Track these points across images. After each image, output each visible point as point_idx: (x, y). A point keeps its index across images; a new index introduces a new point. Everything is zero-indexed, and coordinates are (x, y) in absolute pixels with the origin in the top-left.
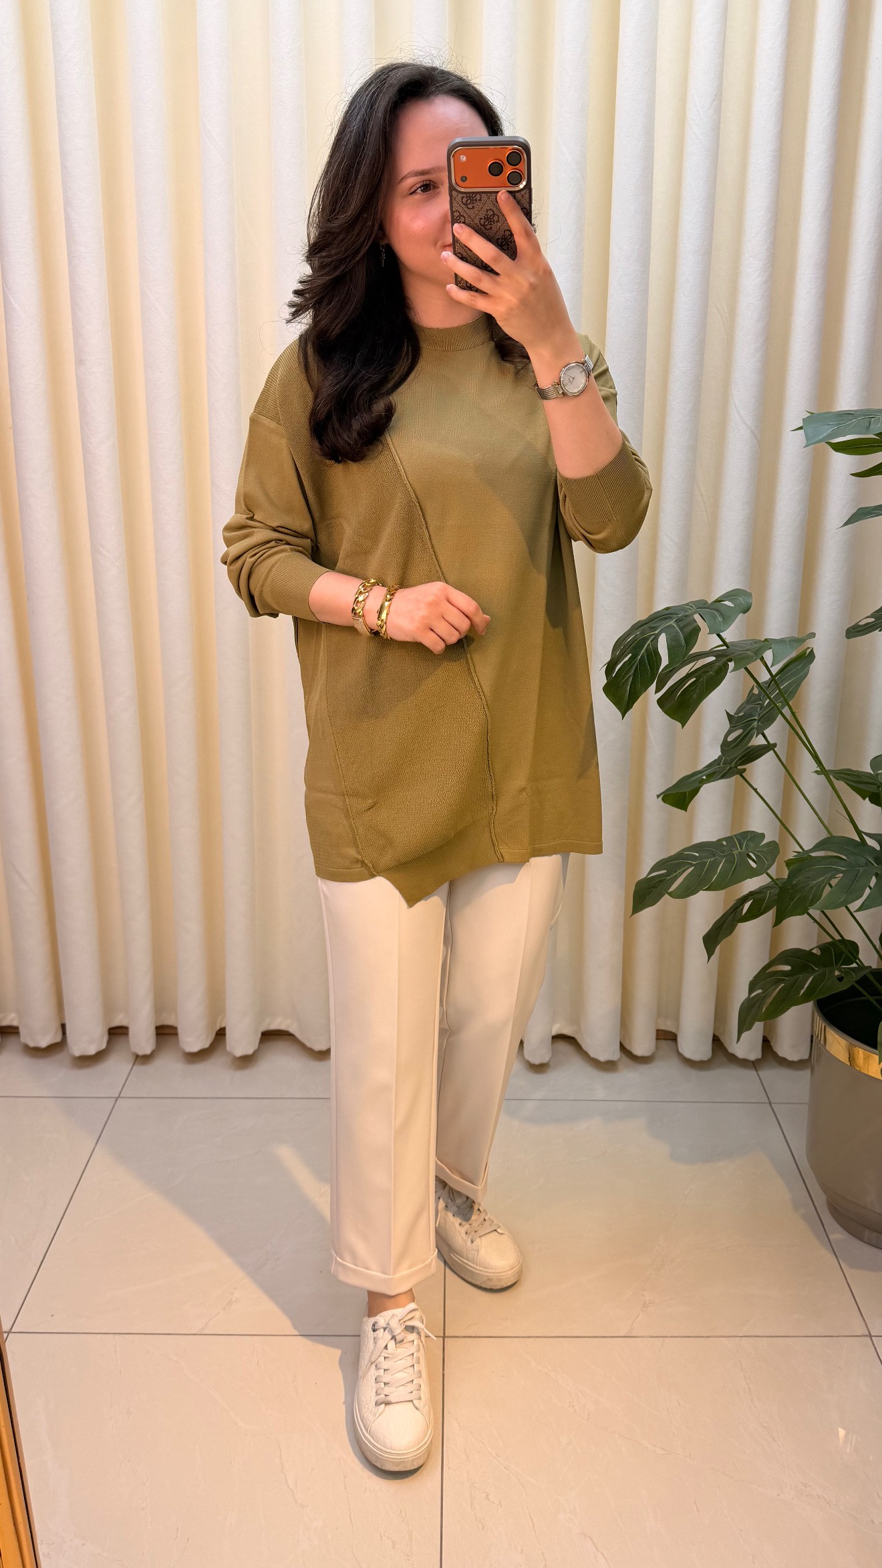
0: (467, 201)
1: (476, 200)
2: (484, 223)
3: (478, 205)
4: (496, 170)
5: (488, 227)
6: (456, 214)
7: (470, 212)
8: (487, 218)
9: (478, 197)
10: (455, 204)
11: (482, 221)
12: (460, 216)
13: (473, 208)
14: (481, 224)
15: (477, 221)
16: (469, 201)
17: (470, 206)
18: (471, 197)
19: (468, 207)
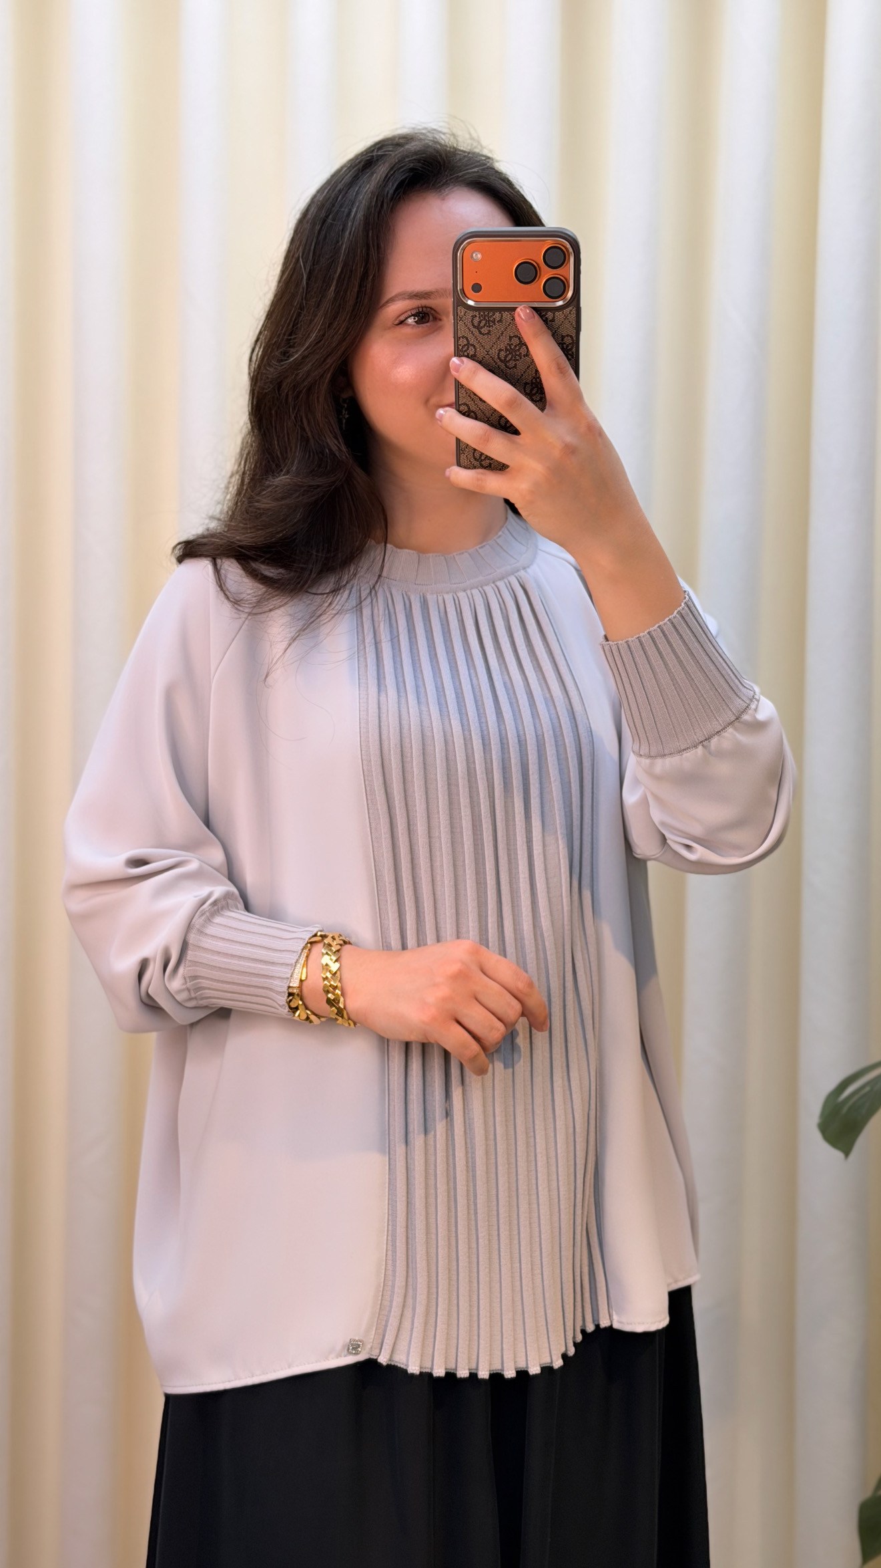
0: (480, 322)
1: (494, 322)
2: (506, 356)
3: (497, 329)
4: (526, 273)
5: (511, 364)
6: (463, 342)
7: (484, 340)
8: (509, 350)
9: (497, 314)
10: (460, 323)
11: (503, 354)
12: (468, 343)
13: (489, 331)
14: (499, 358)
15: (494, 352)
16: (482, 324)
17: (483, 330)
18: (487, 316)
19: (480, 333)
